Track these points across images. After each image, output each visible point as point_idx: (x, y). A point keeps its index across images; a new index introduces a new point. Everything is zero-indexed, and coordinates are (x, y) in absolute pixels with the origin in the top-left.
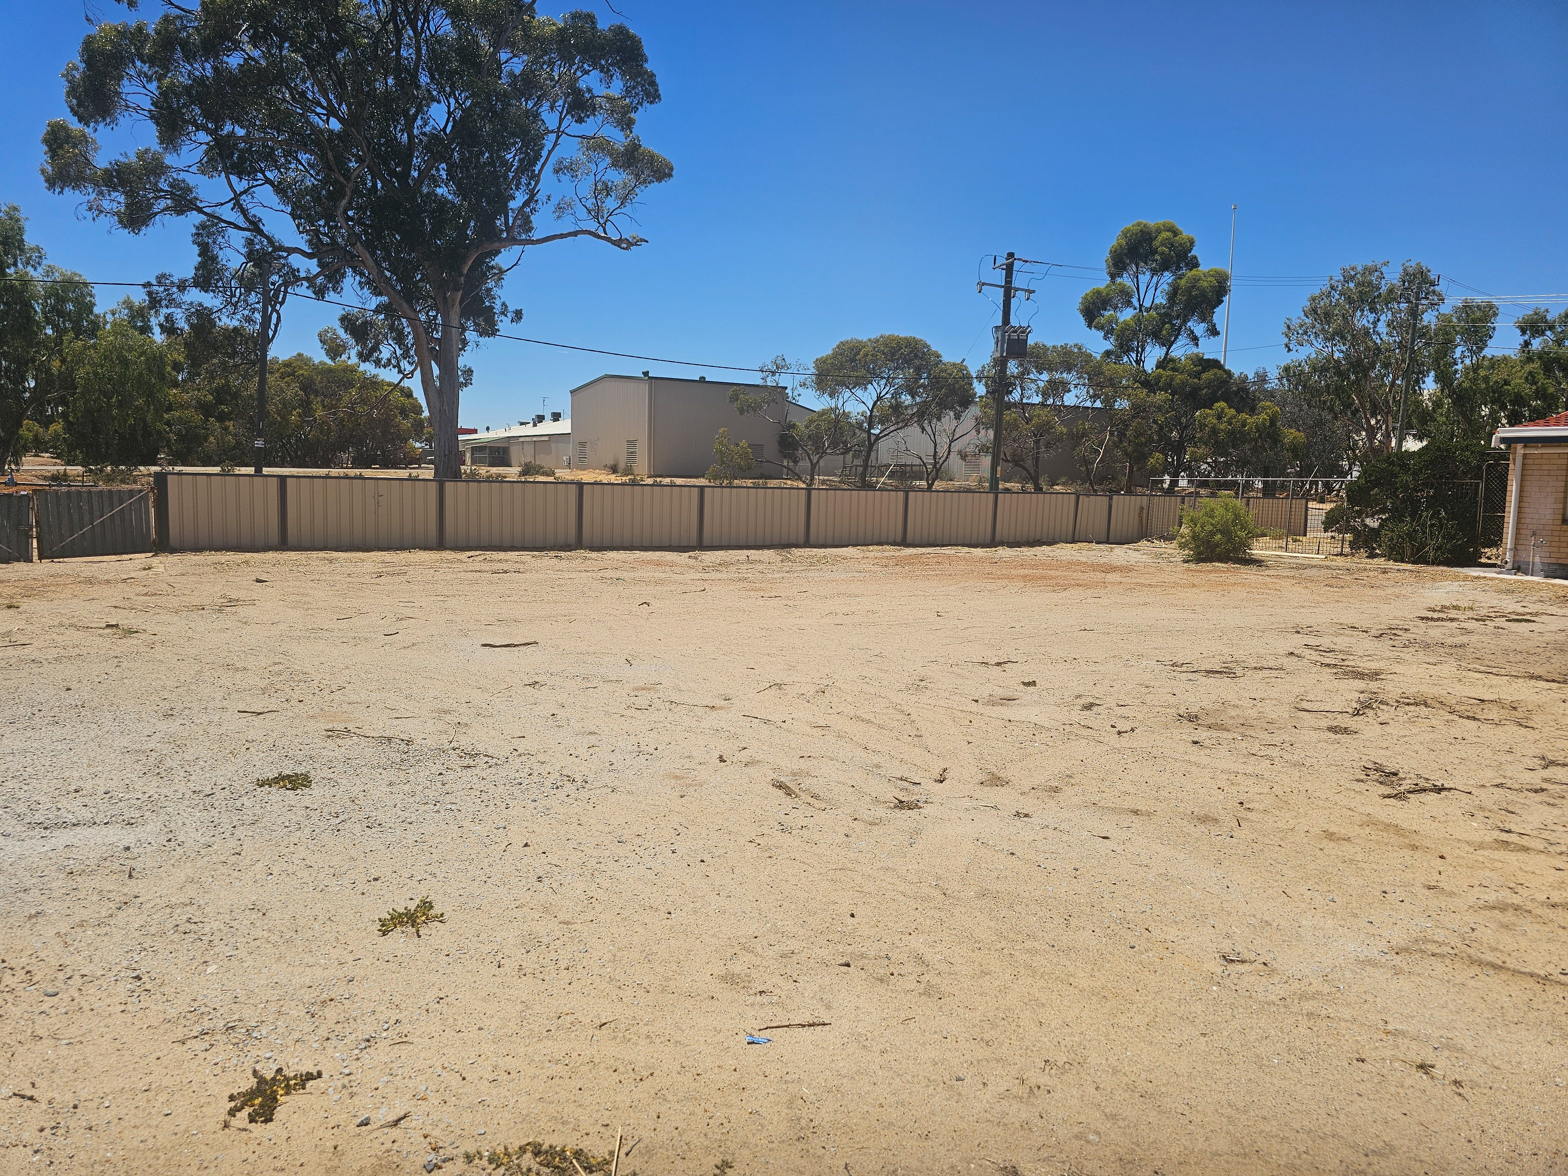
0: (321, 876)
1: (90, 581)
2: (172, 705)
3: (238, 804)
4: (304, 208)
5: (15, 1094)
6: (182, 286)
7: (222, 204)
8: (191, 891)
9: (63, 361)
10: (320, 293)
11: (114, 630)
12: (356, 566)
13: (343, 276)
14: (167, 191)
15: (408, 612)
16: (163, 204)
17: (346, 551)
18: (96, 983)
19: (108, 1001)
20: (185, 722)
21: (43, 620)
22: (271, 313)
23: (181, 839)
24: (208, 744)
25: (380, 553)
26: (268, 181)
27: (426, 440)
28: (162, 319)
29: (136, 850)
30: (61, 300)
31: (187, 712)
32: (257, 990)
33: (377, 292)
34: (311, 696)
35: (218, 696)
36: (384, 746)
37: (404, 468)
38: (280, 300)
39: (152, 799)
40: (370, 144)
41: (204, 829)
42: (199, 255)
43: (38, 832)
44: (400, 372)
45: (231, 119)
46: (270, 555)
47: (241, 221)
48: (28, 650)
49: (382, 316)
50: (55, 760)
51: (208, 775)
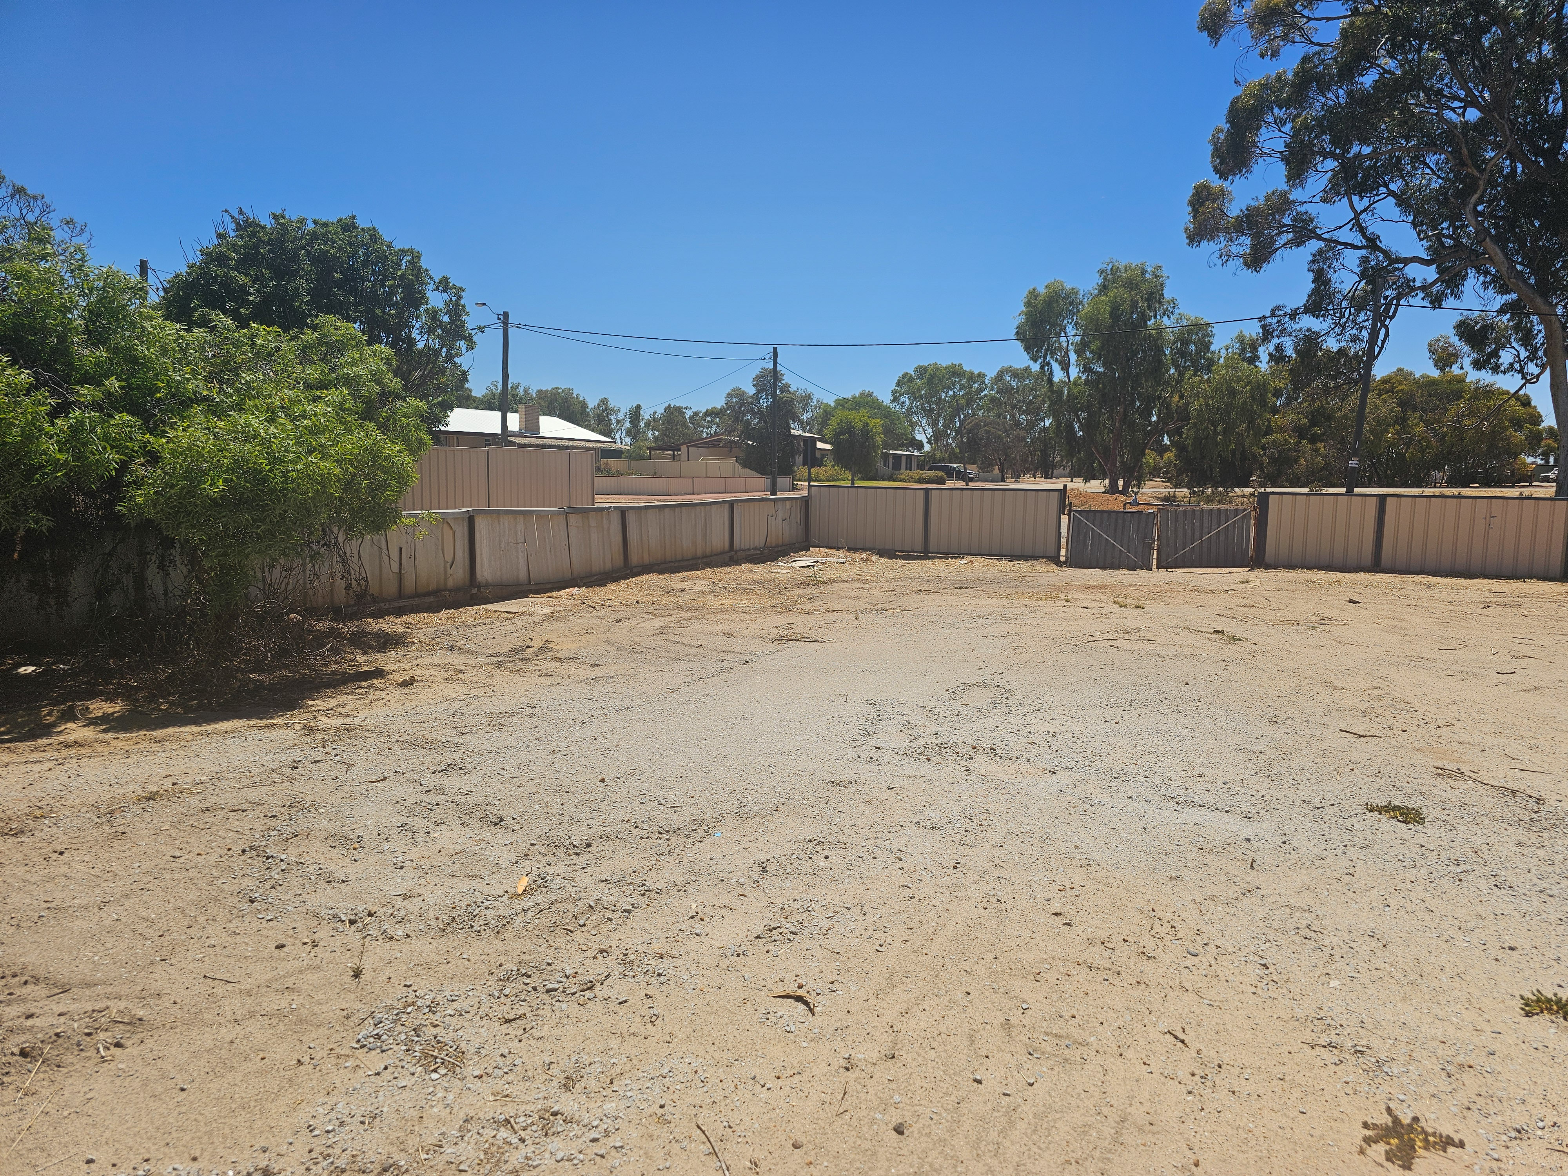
0: (1445, 925)
1: (1197, 590)
2: (1276, 713)
3: (1348, 823)
4: (1426, 213)
5: (1169, 1032)
6: (1293, 315)
7: (1341, 227)
8: (1307, 899)
9: (1182, 397)
10: (1436, 302)
11: (1221, 636)
12: (1458, 594)
13: (1464, 277)
14: (1290, 225)
15: (1525, 650)
16: (1284, 238)
17: (1446, 576)
18: (1229, 957)
19: (1241, 978)
20: (1289, 731)
21: (1163, 621)
22: (1380, 329)
23: (1295, 844)
24: (1312, 757)
25: (1486, 581)
26: (1391, 193)
27: (1542, 454)
28: (1272, 348)
29: (1256, 844)
30: (1186, 342)
31: (1290, 722)
32: (1383, 1023)
33: (1503, 290)
34: (1415, 728)
35: (1319, 711)
36: (1507, 799)
37: (1513, 487)
38: (1390, 314)
39: (1265, 799)
40: (1514, 125)
41: (1316, 841)
42: (1313, 282)
43: (1172, 804)
44: (1523, 377)
45: (1358, 140)
46: (1362, 576)
47: (1358, 240)
48: (1153, 645)
49: (1508, 316)
50: (1180, 744)
51: (1315, 788)
